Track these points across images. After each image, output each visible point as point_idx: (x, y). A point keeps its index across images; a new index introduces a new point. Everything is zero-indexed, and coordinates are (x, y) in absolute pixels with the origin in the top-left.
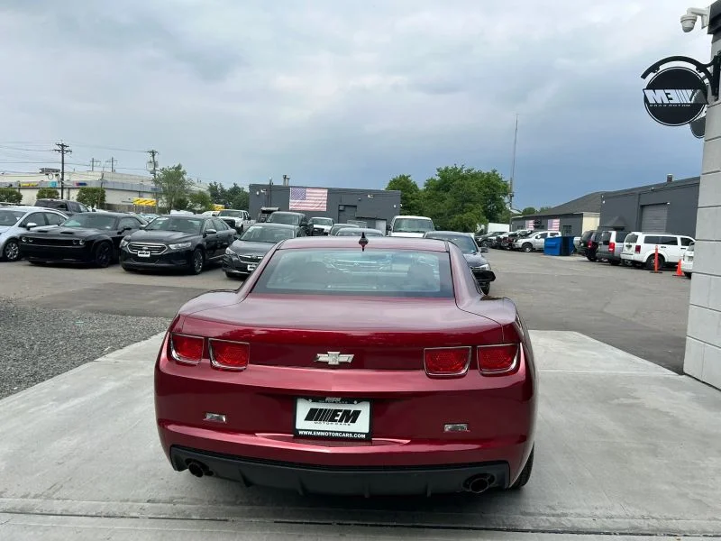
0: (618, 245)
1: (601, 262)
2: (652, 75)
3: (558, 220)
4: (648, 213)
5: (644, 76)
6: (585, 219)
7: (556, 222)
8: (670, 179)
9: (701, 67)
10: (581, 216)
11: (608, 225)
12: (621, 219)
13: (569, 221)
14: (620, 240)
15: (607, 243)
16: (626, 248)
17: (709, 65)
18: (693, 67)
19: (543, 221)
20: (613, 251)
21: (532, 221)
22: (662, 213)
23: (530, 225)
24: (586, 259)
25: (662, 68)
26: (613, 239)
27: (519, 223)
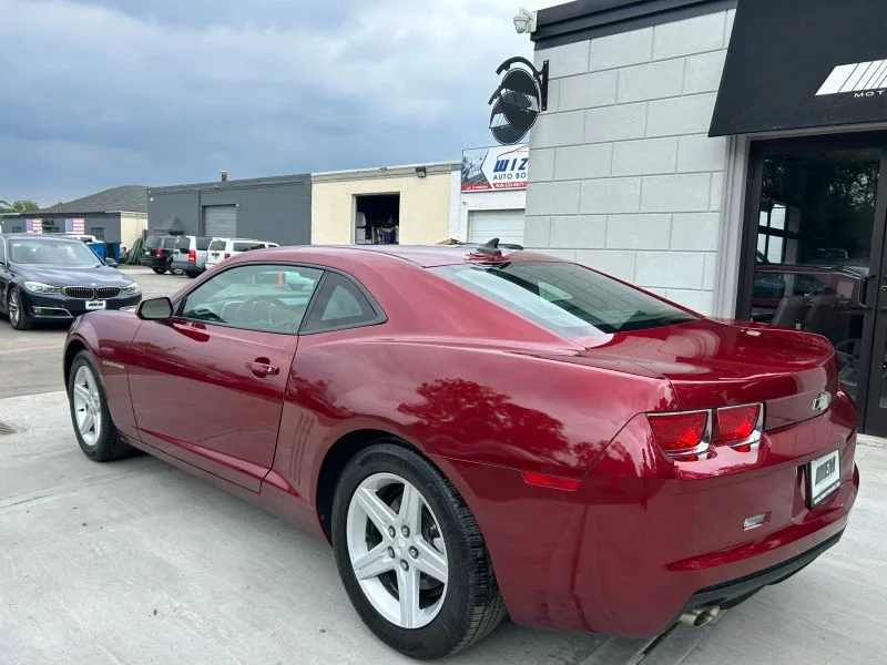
0: (200, 254)
1: (173, 274)
2: (504, 72)
3: (82, 221)
4: (212, 215)
5: (499, 72)
6: (123, 220)
7: (79, 224)
8: (224, 177)
9: (536, 74)
10: (118, 215)
11: (162, 228)
12: (177, 222)
13: (97, 223)
14: (201, 247)
15: (185, 251)
16: (210, 257)
17: (540, 74)
18: (531, 73)
19: (56, 220)
20: (195, 261)
21: (39, 221)
22: (230, 216)
23: (37, 224)
24: (151, 271)
25: (514, 66)
26: (193, 247)
27: (18, 223)
